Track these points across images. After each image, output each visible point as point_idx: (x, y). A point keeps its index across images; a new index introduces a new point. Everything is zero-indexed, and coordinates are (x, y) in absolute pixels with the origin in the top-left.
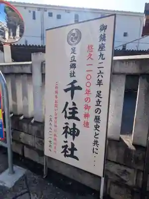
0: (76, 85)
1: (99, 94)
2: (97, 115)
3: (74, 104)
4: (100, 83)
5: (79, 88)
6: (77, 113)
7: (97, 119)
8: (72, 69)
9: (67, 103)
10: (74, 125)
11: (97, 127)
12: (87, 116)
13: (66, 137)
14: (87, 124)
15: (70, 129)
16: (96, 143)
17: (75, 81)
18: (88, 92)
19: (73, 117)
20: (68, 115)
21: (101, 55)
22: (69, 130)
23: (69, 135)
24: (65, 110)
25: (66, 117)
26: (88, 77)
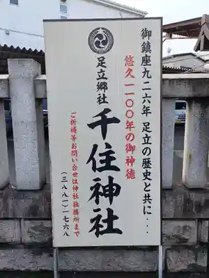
0: (109, 116)
1: (146, 126)
2: (146, 157)
3: (108, 146)
4: (146, 111)
5: (116, 120)
6: (115, 159)
7: (147, 163)
8: (102, 92)
9: (95, 147)
10: (111, 179)
11: (146, 175)
12: (131, 161)
13: (97, 202)
14: (131, 174)
15: (104, 187)
16: (147, 198)
17: (107, 110)
18: (130, 125)
19: (109, 167)
20: (99, 165)
21: (146, 72)
22: (101, 190)
23: (102, 198)
24: (92, 158)
25: (94, 168)
26: (129, 103)
